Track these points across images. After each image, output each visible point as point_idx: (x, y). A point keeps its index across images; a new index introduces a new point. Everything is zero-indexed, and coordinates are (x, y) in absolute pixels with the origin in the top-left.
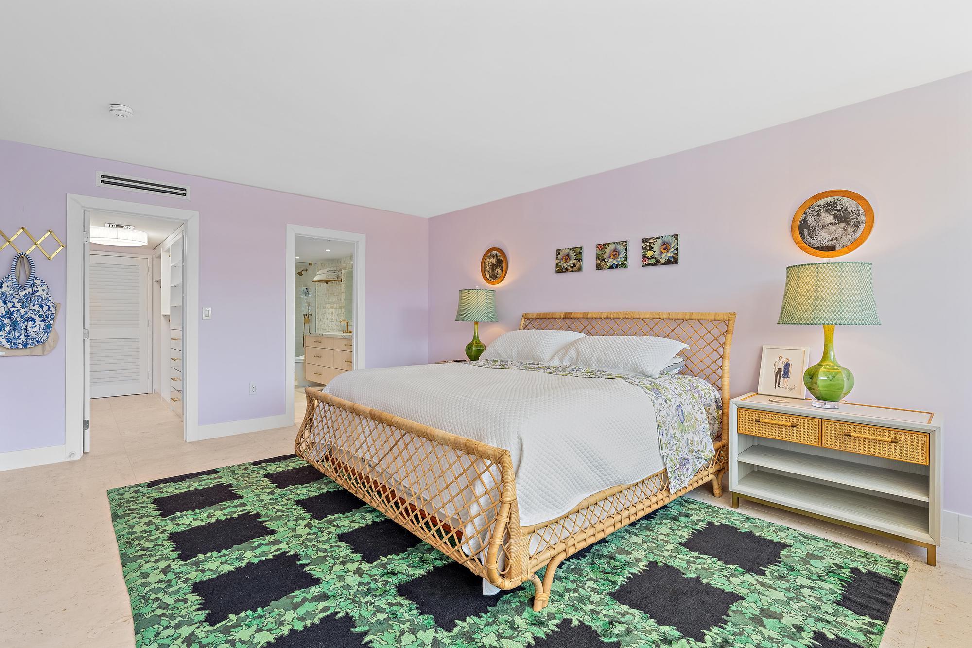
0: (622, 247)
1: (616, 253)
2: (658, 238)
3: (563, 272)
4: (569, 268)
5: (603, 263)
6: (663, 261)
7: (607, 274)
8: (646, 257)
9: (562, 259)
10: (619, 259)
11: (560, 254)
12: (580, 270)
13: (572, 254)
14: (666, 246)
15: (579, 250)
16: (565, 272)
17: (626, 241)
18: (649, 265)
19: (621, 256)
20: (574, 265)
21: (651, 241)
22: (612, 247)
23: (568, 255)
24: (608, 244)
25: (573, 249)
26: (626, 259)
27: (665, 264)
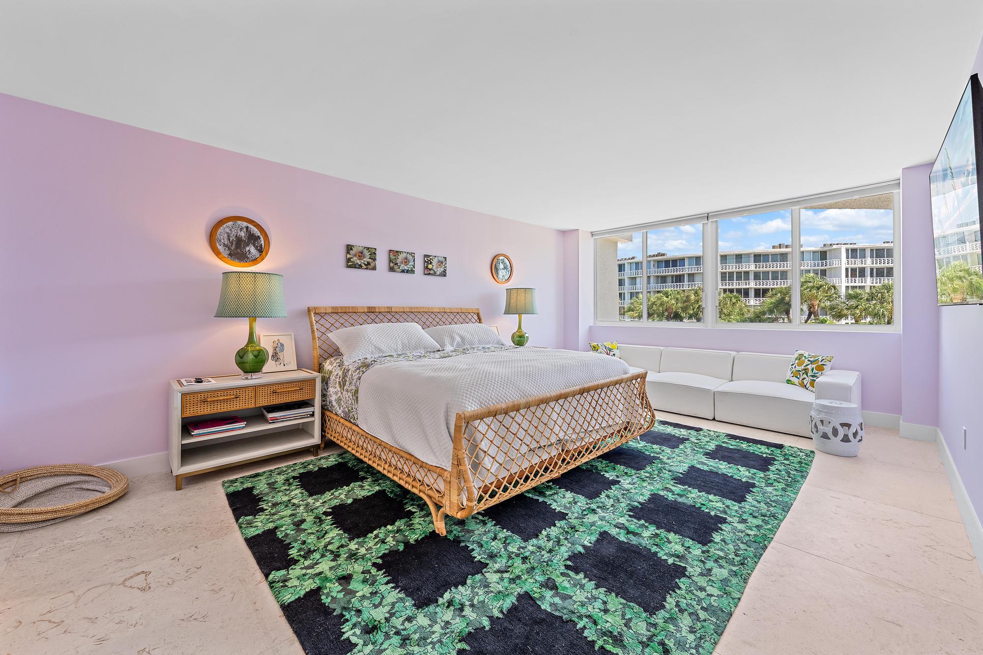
0: (411, 257)
1: (406, 261)
2: (435, 256)
3: (356, 268)
4: (363, 265)
5: (396, 267)
6: (438, 273)
7: (397, 276)
8: (428, 268)
9: (355, 255)
10: (409, 266)
11: (352, 250)
12: (374, 268)
13: (366, 252)
14: (440, 263)
15: (374, 251)
16: (358, 268)
17: (414, 254)
18: (429, 274)
19: (410, 264)
20: (369, 264)
21: (431, 258)
22: (404, 255)
23: (362, 253)
24: (400, 252)
25: (368, 249)
26: (414, 267)
27: (439, 275)
